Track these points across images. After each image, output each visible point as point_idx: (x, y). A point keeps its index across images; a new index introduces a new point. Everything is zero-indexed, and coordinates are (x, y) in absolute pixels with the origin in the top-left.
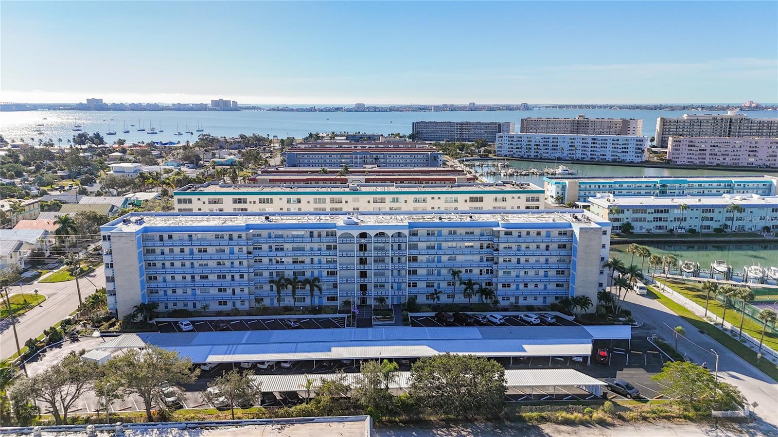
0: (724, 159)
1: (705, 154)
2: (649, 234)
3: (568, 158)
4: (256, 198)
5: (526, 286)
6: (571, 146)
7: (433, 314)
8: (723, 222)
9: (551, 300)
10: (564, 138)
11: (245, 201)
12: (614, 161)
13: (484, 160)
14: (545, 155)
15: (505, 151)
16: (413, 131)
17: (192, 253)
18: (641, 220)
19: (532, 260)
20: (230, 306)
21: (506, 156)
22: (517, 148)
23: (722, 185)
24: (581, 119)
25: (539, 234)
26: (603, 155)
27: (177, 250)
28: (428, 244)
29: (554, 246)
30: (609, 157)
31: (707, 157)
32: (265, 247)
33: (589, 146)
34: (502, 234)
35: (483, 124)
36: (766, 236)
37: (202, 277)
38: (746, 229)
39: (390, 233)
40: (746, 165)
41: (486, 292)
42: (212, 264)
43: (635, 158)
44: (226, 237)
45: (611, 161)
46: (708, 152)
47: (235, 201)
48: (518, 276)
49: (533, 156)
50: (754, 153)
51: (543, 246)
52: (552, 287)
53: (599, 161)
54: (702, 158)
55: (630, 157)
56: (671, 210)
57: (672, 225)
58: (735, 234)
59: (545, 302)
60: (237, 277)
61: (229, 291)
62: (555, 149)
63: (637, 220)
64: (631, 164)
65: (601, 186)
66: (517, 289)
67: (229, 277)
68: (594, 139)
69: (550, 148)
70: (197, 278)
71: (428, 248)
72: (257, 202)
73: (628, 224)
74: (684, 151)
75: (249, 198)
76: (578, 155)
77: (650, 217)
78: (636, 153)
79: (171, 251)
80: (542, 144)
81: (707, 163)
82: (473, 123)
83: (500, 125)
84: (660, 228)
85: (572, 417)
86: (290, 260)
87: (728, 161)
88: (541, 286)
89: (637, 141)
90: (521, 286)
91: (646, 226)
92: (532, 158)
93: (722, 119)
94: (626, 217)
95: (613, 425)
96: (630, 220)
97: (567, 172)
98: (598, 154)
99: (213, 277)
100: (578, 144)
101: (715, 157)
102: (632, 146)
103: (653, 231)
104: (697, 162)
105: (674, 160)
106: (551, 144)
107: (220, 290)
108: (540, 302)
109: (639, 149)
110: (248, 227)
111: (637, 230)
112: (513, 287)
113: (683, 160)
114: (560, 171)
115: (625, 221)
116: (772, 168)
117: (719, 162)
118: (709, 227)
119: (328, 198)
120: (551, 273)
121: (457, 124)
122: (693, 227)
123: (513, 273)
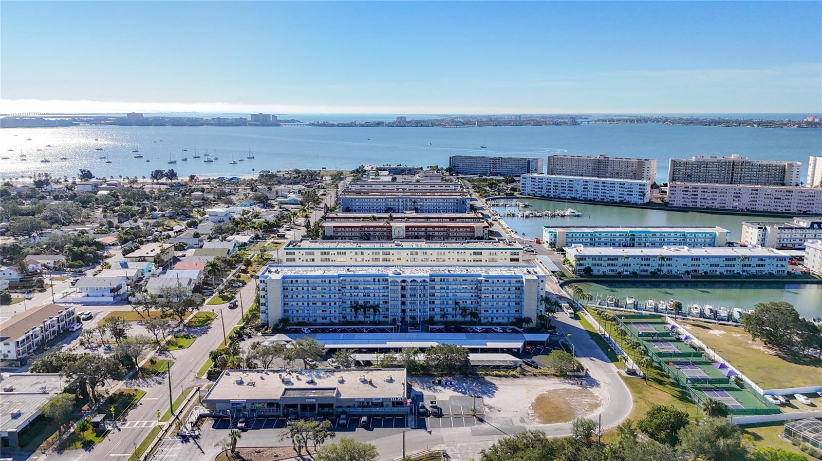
0: (713, 203)
1: (697, 198)
2: (604, 275)
3: (582, 198)
4: (335, 251)
5: (497, 311)
6: (585, 188)
7: (443, 327)
8: (657, 267)
9: (512, 319)
10: (579, 181)
11: (328, 253)
12: (621, 202)
13: (510, 198)
14: (562, 195)
15: (528, 190)
16: (450, 165)
17: (308, 290)
18: (598, 265)
19: (501, 296)
20: (328, 321)
21: (529, 195)
22: (539, 188)
23: (678, 235)
24: (602, 158)
25: (504, 281)
26: (612, 197)
27: (300, 288)
28: (441, 286)
29: (513, 289)
30: (617, 199)
31: (699, 200)
32: (348, 287)
33: (600, 188)
34: (483, 281)
35: (514, 159)
36: (686, 278)
37: (313, 304)
38: (673, 273)
39: (419, 280)
40: (731, 208)
41: (474, 315)
42: (319, 296)
43: (639, 200)
44: (328, 282)
45: (618, 201)
46: (699, 197)
47: (322, 254)
48: (493, 306)
49: (552, 196)
50: (738, 199)
51: (507, 288)
52: (512, 312)
53: (607, 202)
54: (694, 202)
55: (635, 199)
56: (619, 259)
57: (620, 269)
58: (665, 276)
59: (508, 320)
60: (332, 304)
61: (328, 312)
62: (570, 190)
63: (595, 265)
64: (635, 206)
65: (584, 235)
66: (492, 313)
67: (328, 304)
68: (604, 183)
69: (567, 189)
70: (311, 304)
71: (441, 288)
72: (336, 254)
73: (589, 268)
74: (679, 195)
75: (331, 252)
76: (591, 196)
77: (605, 263)
78: (640, 195)
79: (297, 289)
80: (560, 186)
81: (698, 206)
82: (505, 159)
83: (529, 161)
84: (612, 271)
85: (500, 373)
86: (362, 294)
87: (717, 205)
88: (506, 311)
89: (640, 185)
90: (495, 311)
91: (602, 269)
92: (552, 198)
93: (726, 163)
94: (588, 263)
96: (590, 266)
97: (574, 214)
98: (608, 195)
99: (319, 304)
100: (591, 187)
101: (705, 201)
102: (636, 190)
103: (607, 273)
104: (690, 205)
105: (670, 202)
106: (567, 186)
107: (323, 311)
108: (506, 320)
109: (641, 192)
110: (339, 276)
111: (595, 272)
112: (490, 311)
113: (678, 203)
114: (569, 214)
115: (587, 266)
116: (752, 211)
117: (708, 205)
118: (647, 271)
119: (381, 251)
120: (512, 304)
121: (490, 159)
122: (635, 271)
123: (490, 304)
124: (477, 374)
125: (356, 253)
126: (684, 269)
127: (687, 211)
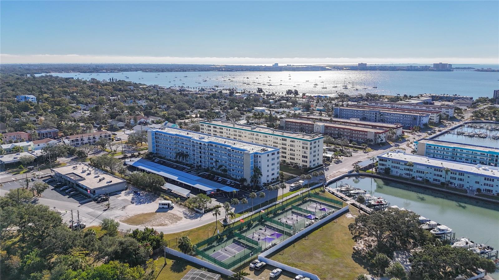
2: (400, 177)
16: (494, 97)
17: (165, 140)
18: (397, 168)
27: (162, 139)
34: (231, 150)
36: (469, 194)
38: (465, 187)
41: (225, 171)
42: (169, 145)
44: (171, 137)
48: (236, 167)
56: (415, 166)
57: (415, 175)
58: (455, 189)
63: (394, 167)
65: (445, 149)
67: (172, 150)
70: (166, 148)
71: (215, 151)
73: (389, 169)
77: (403, 167)
84: (408, 175)
86: (185, 148)
90: (237, 172)
91: (400, 172)
94: (389, 164)
96: (390, 167)
99: (169, 149)
103: (404, 176)
107: (170, 153)
110: (176, 135)
111: (394, 173)
115: (388, 166)
118: (439, 181)
122: (428, 179)
126: (476, 186)
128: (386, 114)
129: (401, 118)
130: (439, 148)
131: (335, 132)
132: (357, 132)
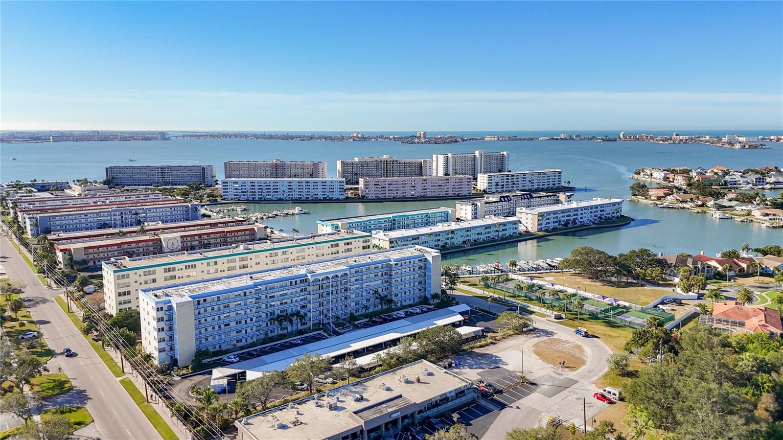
0: (397, 193)
1: (385, 190)
3: (288, 199)
5: (405, 294)
6: (289, 189)
7: (368, 319)
8: (445, 241)
9: (417, 300)
10: (283, 182)
12: (325, 199)
13: (214, 204)
14: (267, 197)
15: (231, 195)
16: (107, 177)
17: (219, 309)
19: (408, 278)
20: (243, 343)
21: (232, 199)
22: (242, 192)
23: (424, 216)
24: (278, 162)
25: (410, 262)
26: (316, 195)
27: (209, 309)
28: (356, 278)
29: (417, 268)
30: (321, 197)
31: (387, 192)
32: (263, 297)
33: (304, 188)
34: (394, 266)
35: (185, 167)
36: (467, 247)
37: (225, 325)
40: (410, 196)
41: (390, 301)
42: (233, 315)
43: (340, 196)
44: (242, 294)
45: (322, 199)
46: (387, 189)
48: (401, 289)
49: (257, 199)
50: (414, 188)
51: (412, 269)
52: (417, 291)
53: (312, 200)
54: (383, 194)
55: (336, 195)
58: (452, 248)
59: (414, 301)
60: (249, 320)
61: (243, 332)
62: (276, 192)
64: (338, 201)
65: (359, 224)
66: (401, 296)
67: (243, 322)
68: (308, 182)
69: (272, 191)
70: (223, 326)
71: (356, 280)
74: (372, 189)
76: (296, 195)
78: (340, 192)
79: (205, 310)
80: (264, 188)
81: (387, 197)
82: (175, 167)
83: (203, 168)
85: (481, 344)
87: (400, 195)
88: (412, 292)
89: (340, 182)
90: (403, 294)
92: (257, 201)
93: (381, 161)
95: (496, 343)
97: (302, 212)
98: (312, 194)
99: (233, 324)
100: (295, 187)
101: (392, 192)
102: (337, 187)
104: (381, 196)
105: (366, 195)
106: (272, 188)
107: (237, 332)
108: (411, 302)
109: (342, 188)
110: (256, 285)
112: (399, 295)
113: (372, 196)
114: (297, 212)
116: (426, 197)
117: (394, 196)
119: (237, 257)
120: (417, 284)
121: (158, 168)
123: (399, 288)
124: (464, 350)
125: (208, 264)
127: (382, 202)
128: (141, 211)
129: (169, 213)
130: (354, 224)
131: (194, 243)
132: (233, 234)
